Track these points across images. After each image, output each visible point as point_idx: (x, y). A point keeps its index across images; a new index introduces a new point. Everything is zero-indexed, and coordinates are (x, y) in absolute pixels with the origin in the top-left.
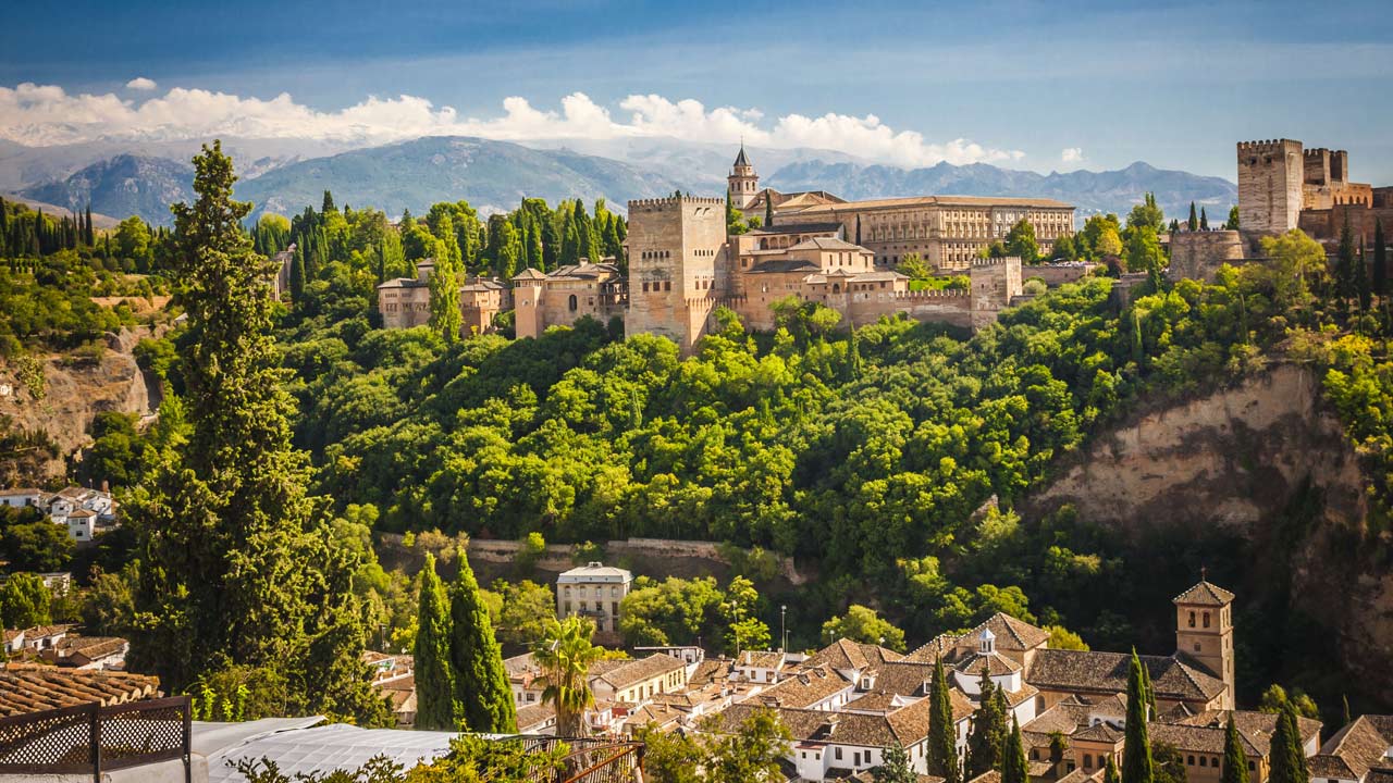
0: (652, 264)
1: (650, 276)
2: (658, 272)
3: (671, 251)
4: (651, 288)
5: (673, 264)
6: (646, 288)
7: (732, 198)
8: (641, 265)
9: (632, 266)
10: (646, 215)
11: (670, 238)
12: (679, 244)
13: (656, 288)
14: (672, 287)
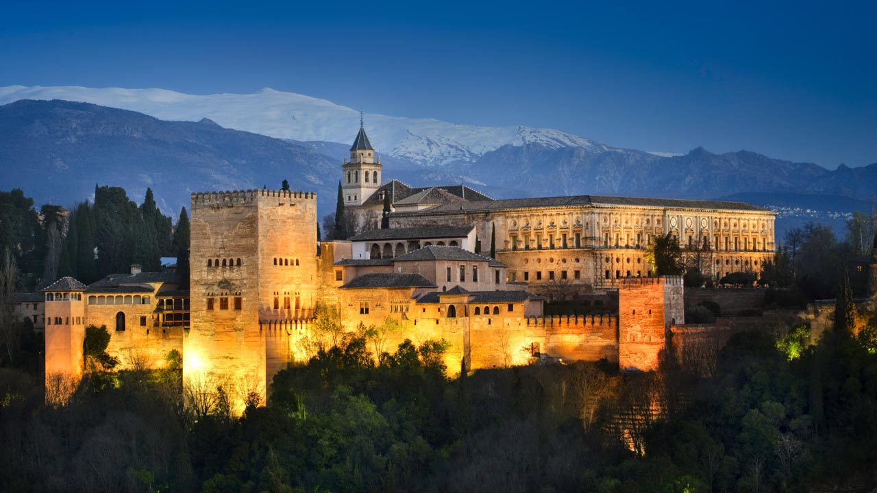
0: (220, 275)
1: (216, 289)
2: (225, 284)
3: (243, 258)
4: (217, 305)
5: (245, 275)
6: (210, 305)
7: (345, 193)
8: (205, 275)
9: (194, 276)
10: (213, 212)
11: (243, 242)
12: (252, 250)
13: (224, 305)
14: (244, 305)
